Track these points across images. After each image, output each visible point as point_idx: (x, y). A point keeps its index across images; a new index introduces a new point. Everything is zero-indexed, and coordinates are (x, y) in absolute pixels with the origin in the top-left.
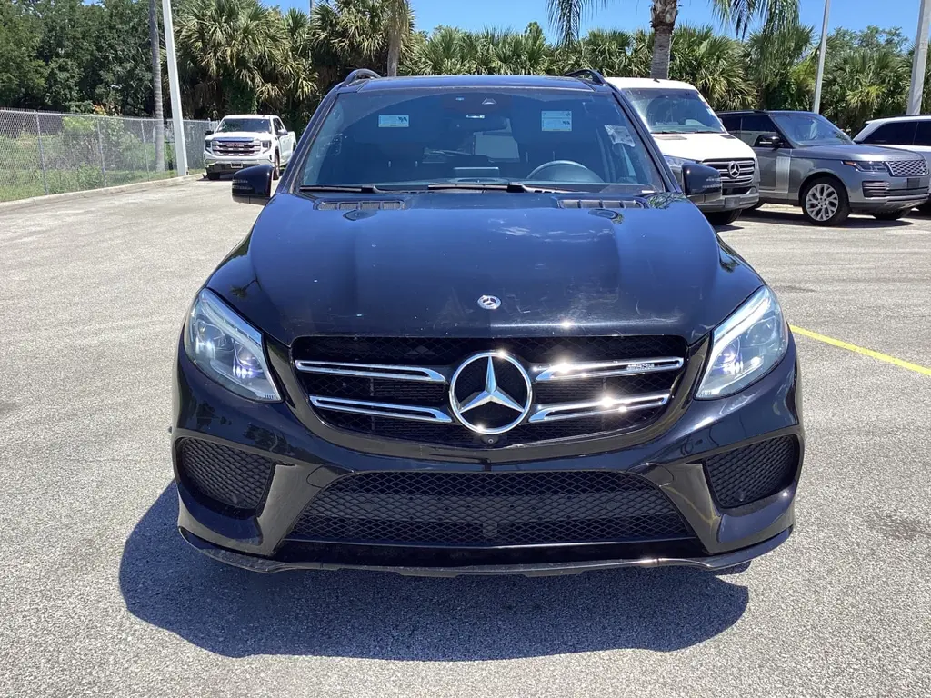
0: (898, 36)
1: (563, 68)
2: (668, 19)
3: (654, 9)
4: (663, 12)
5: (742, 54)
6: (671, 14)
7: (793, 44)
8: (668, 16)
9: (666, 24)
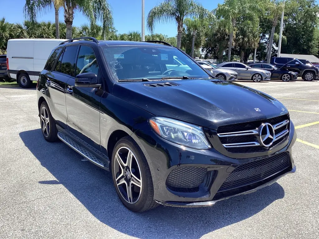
0: (115, 29)
1: (16, 34)
2: (71, 20)
3: (65, 16)
4: (69, 17)
5: (79, 32)
6: (72, 18)
7: (95, 30)
8: (71, 19)
9: (70, 22)
